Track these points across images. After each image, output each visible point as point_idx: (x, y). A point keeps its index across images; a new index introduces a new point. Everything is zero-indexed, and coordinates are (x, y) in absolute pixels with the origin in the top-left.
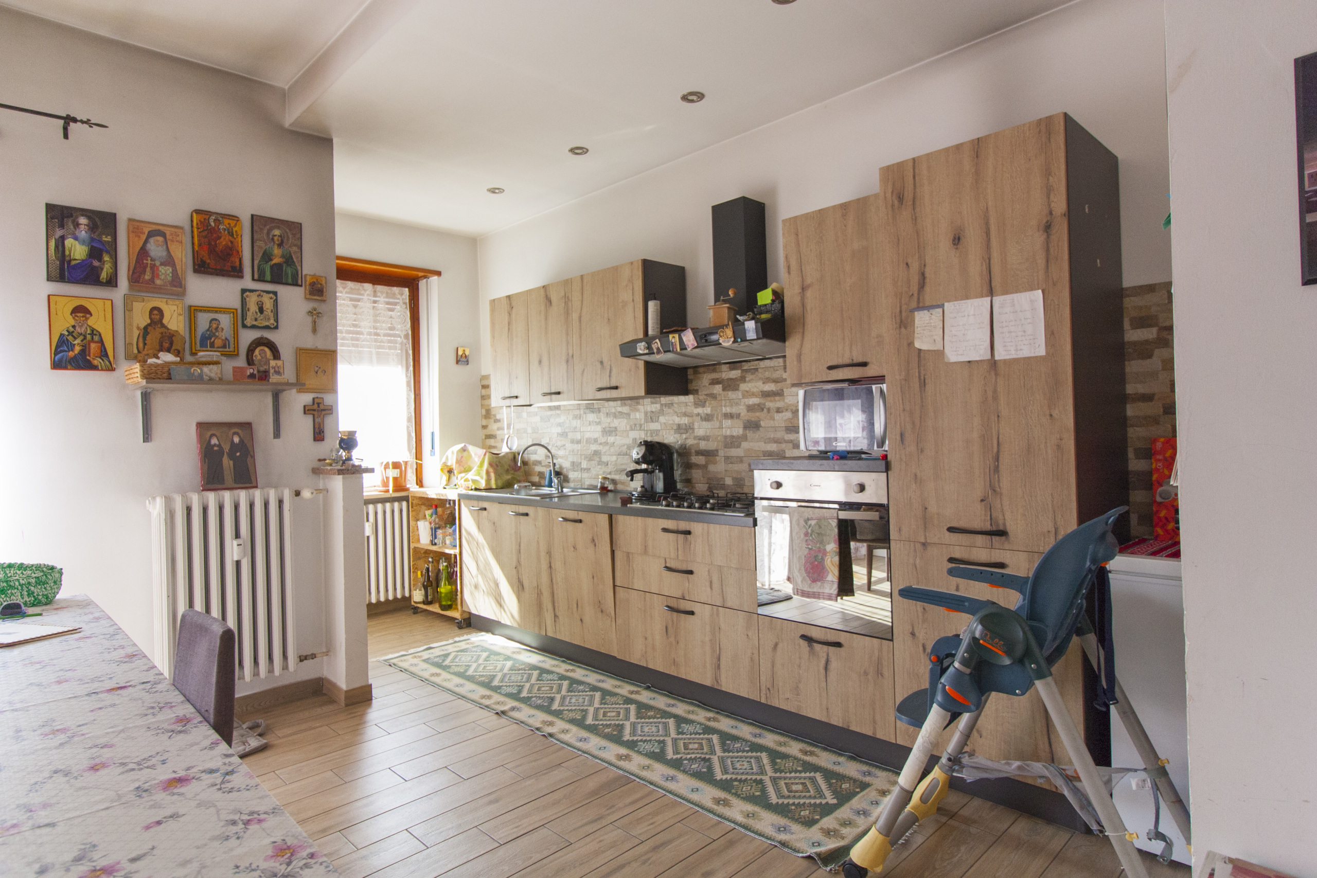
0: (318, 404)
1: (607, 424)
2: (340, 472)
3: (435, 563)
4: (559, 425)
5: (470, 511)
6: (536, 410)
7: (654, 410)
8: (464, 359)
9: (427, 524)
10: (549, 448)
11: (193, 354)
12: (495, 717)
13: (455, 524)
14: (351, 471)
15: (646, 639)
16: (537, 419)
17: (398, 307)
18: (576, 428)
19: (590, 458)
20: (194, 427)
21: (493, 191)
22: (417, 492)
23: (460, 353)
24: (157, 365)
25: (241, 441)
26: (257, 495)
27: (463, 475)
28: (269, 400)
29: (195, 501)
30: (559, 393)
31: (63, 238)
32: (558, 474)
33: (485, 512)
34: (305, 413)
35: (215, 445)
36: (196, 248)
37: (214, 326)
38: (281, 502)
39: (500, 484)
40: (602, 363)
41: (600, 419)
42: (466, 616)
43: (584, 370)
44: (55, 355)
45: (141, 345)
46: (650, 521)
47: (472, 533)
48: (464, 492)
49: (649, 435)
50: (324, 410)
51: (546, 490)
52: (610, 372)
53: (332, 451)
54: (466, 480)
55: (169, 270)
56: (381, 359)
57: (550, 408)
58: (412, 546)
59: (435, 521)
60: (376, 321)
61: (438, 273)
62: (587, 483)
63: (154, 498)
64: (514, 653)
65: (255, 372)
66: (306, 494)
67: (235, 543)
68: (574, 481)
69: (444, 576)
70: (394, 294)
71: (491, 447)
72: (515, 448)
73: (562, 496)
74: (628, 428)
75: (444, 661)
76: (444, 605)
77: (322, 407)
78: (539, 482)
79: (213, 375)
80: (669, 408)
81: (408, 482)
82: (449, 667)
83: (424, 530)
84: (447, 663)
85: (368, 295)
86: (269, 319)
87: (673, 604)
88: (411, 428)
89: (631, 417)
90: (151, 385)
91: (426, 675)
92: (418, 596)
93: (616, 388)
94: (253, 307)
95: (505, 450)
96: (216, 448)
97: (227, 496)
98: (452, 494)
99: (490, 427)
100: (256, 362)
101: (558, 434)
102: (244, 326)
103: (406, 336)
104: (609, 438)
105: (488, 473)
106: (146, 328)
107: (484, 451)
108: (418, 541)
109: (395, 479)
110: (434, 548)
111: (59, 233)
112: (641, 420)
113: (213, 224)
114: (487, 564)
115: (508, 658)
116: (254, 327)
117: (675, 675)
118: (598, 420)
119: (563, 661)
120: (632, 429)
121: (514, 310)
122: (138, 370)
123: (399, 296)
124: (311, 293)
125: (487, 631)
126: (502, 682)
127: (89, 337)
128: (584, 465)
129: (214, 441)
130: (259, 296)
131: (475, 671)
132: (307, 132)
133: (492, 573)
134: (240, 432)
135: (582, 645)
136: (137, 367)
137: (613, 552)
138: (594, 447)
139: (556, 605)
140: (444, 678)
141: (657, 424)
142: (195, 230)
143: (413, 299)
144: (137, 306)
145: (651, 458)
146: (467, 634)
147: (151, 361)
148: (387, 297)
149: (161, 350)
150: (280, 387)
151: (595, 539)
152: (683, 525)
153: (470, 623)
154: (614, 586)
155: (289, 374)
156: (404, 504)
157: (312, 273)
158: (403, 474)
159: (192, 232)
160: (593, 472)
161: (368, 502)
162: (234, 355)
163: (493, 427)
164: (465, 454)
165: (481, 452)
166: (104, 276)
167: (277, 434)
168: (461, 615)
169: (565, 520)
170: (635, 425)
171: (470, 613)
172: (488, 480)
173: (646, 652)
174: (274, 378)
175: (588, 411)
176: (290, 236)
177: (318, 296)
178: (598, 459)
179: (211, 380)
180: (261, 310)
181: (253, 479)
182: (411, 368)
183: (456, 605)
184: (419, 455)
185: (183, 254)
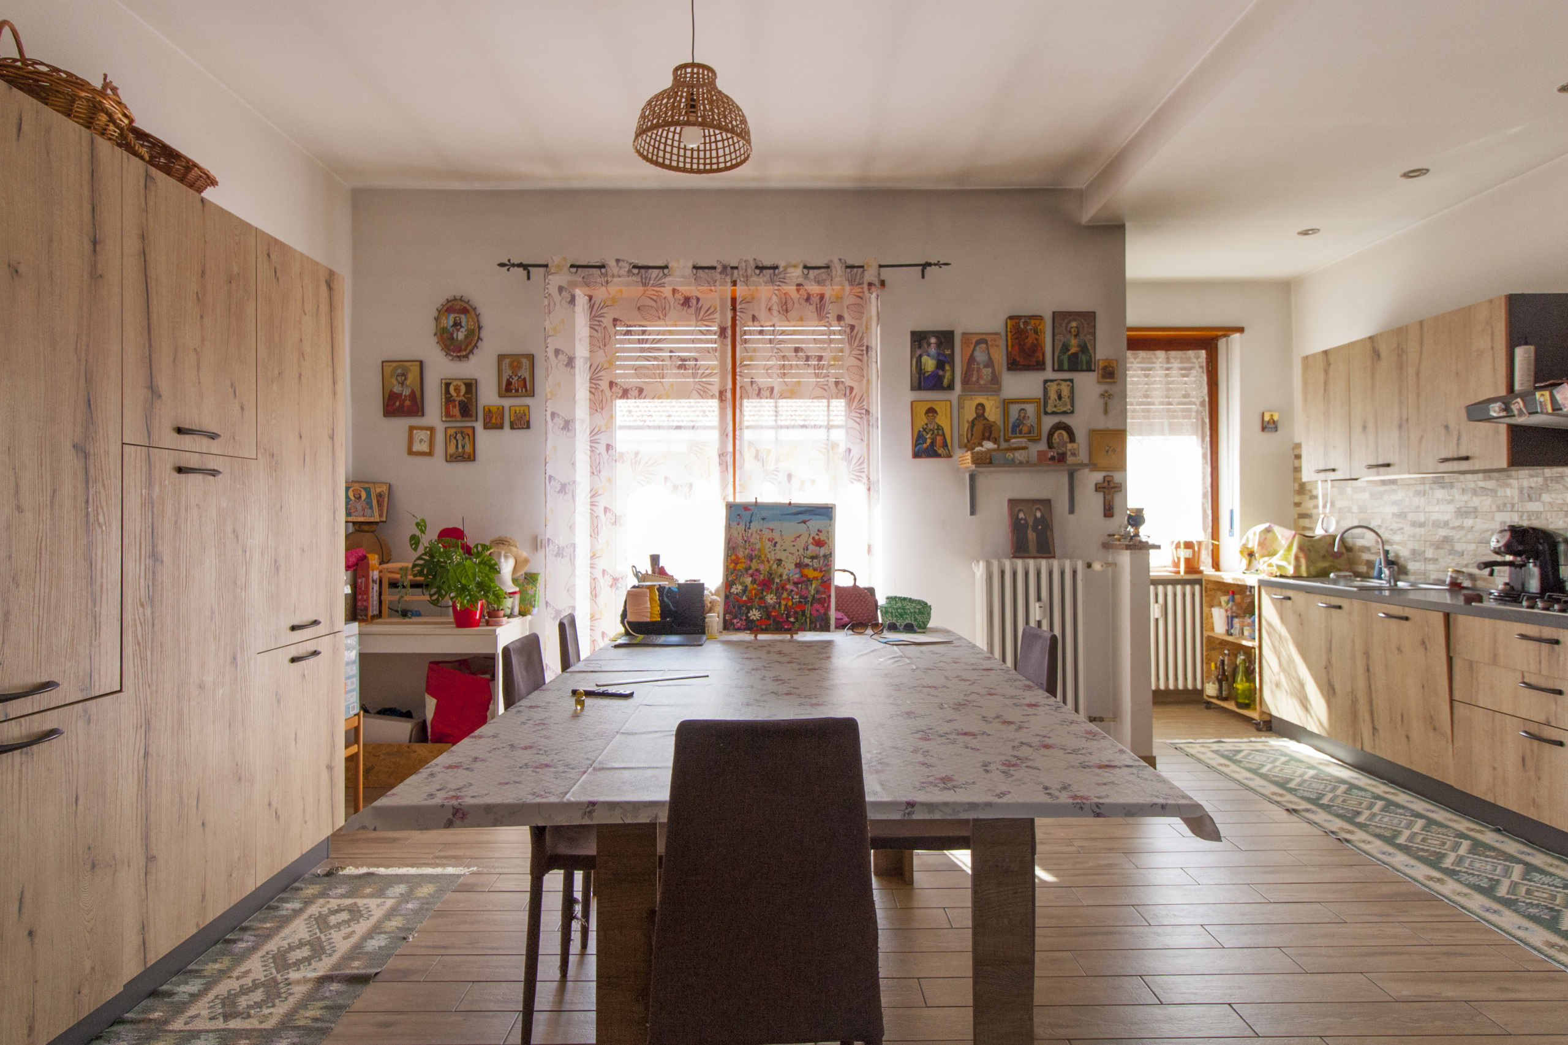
0: (1109, 482)
1: (1463, 504)
2: (1128, 547)
3: (1232, 657)
4: (1395, 503)
5: (1273, 600)
6: (1365, 484)
7: (1533, 485)
8: (1272, 426)
9: (1222, 611)
10: (1380, 532)
11: (1007, 440)
12: (1285, 813)
13: (1254, 614)
14: (1140, 547)
15: (1494, 769)
16: (1366, 495)
17: (1194, 372)
18: (1418, 507)
19: (1438, 546)
20: (1006, 504)
21: (1305, 233)
22: (1212, 575)
23: (1267, 418)
24: (982, 452)
25: (1042, 516)
26: (1055, 563)
27: (1266, 559)
28: (1065, 479)
29: (1007, 564)
30: (1388, 465)
31: (920, 356)
32: (1390, 563)
33: (1289, 602)
34: (1096, 491)
35: (1022, 519)
36: (1010, 349)
37: (1022, 415)
38: (1075, 572)
39: (1313, 571)
40: (1447, 427)
41: (1453, 496)
42: (1267, 718)
43: (1422, 437)
44: (916, 446)
45: (969, 436)
46: (1502, 624)
47: (1274, 624)
48: (1266, 577)
49: (1525, 517)
50: (1115, 487)
51: (1375, 583)
52: (1459, 439)
53: (1120, 527)
54: (1270, 565)
55: (990, 370)
56: (1174, 430)
57: (1383, 482)
58: (1205, 634)
59: (1231, 609)
60: (1168, 390)
61: (1241, 330)
62: (1433, 576)
63: (978, 561)
64: (1321, 764)
65: (1055, 455)
66: (1097, 566)
67: (1037, 605)
68: (1415, 573)
69: (1241, 669)
70: (1190, 358)
71: (1305, 528)
72: (1332, 530)
73: (1394, 589)
74: (1494, 508)
75: (1234, 755)
76: (1241, 703)
77: (1112, 485)
78: (1368, 573)
79: (1021, 459)
80: (1558, 482)
81: (1202, 564)
82: (1240, 762)
83: (1219, 618)
84: (1239, 757)
85: (1160, 363)
86: (1066, 405)
87: (1535, 729)
88: (1206, 505)
89: (1499, 494)
90: (978, 469)
91: (1213, 763)
92: (1211, 689)
93: (1467, 458)
94: (1053, 396)
95: (1319, 532)
96: (1022, 522)
97: (1031, 563)
98: (1251, 580)
99: (1304, 505)
100: (1055, 445)
101: (1394, 514)
102: (1046, 413)
103: (1202, 404)
104: (1466, 521)
105: (1297, 558)
106: (973, 421)
107: (1293, 532)
108: (1213, 629)
109: (1187, 560)
110: (1230, 639)
111: (918, 352)
112: (1513, 498)
113: (1022, 326)
114: (1291, 660)
115: (1312, 767)
116: (1054, 413)
117: (1536, 819)
118: (1450, 498)
119: (1384, 784)
120: (1499, 510)
121: (1332, 368)
122: (969, 457)
123: (1195, 360)
124: (1104, 377)
125: (1292, 738)
126: (1299, 785)
127: (936, 431)
128: (1430, 553)
129: (1021, 515)
130: (1059, 384)
131: (1269, 770)
132: (1103, 223)
133: (1296, 671)
134: (1041, 508)
135: (1408, 766)
136: (968, 455)
137: (1450, 660)
138: (1443, 532)
139: (1375, 715)
140: (1232, 769)
141: (1537, 503)
142: (1009, 334)
143: (1211, 362)
144: (967, 403)
145: (1520, 548)
146: (1266, 737)
147: (978, 449)
148: (1181, 362)
149: (983, 439)
150: (1075, 468)
151: (1427, 641)
152: (1548, 632)
153: (1271, 726)
154: (1452, 700)
155: (1083, 456)
156: (1197, 588)
157: (1104, 358)
158: (1196, 556)
159: (1007, 336)
160: (1442, 563)
161: (1156, 582)
162: (1036, 440)
163: (1308, 505)
164: (1269, 535)
165: (1290, 533)
166: (946, 382)
167: (1072, 511)
168: (1260, 716)
169: (1389, 616)
170: (1505, 505)
171: (1271, 715)
172: (1297, 567)
173: (1494, 786)
174: (1070, 459)
175: (1436, 486)
176: (1085, 325)
177: (1109, 378)
178: (1449, 548)
179: (1021, 463)
180: (1060, 397)
181: (1052, 551)
182: (1208, 439)
183: (1255, 705)
184: (1215, 534)
185: (1000, 356)
